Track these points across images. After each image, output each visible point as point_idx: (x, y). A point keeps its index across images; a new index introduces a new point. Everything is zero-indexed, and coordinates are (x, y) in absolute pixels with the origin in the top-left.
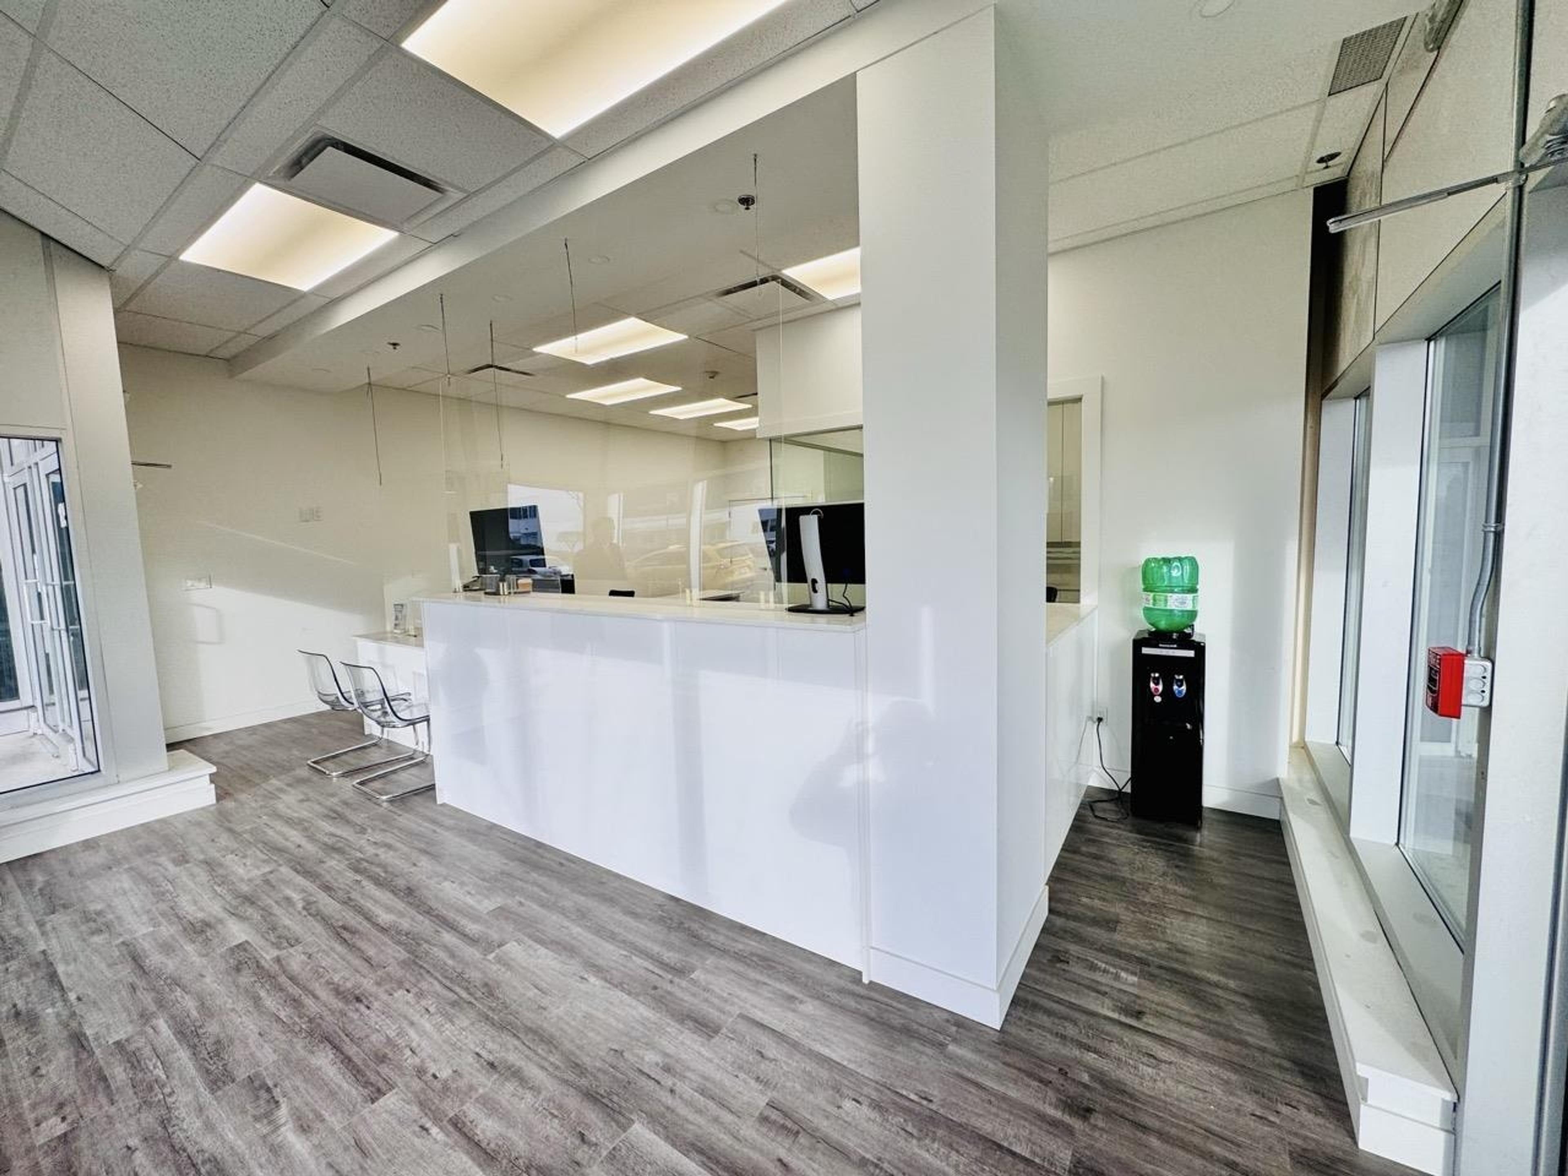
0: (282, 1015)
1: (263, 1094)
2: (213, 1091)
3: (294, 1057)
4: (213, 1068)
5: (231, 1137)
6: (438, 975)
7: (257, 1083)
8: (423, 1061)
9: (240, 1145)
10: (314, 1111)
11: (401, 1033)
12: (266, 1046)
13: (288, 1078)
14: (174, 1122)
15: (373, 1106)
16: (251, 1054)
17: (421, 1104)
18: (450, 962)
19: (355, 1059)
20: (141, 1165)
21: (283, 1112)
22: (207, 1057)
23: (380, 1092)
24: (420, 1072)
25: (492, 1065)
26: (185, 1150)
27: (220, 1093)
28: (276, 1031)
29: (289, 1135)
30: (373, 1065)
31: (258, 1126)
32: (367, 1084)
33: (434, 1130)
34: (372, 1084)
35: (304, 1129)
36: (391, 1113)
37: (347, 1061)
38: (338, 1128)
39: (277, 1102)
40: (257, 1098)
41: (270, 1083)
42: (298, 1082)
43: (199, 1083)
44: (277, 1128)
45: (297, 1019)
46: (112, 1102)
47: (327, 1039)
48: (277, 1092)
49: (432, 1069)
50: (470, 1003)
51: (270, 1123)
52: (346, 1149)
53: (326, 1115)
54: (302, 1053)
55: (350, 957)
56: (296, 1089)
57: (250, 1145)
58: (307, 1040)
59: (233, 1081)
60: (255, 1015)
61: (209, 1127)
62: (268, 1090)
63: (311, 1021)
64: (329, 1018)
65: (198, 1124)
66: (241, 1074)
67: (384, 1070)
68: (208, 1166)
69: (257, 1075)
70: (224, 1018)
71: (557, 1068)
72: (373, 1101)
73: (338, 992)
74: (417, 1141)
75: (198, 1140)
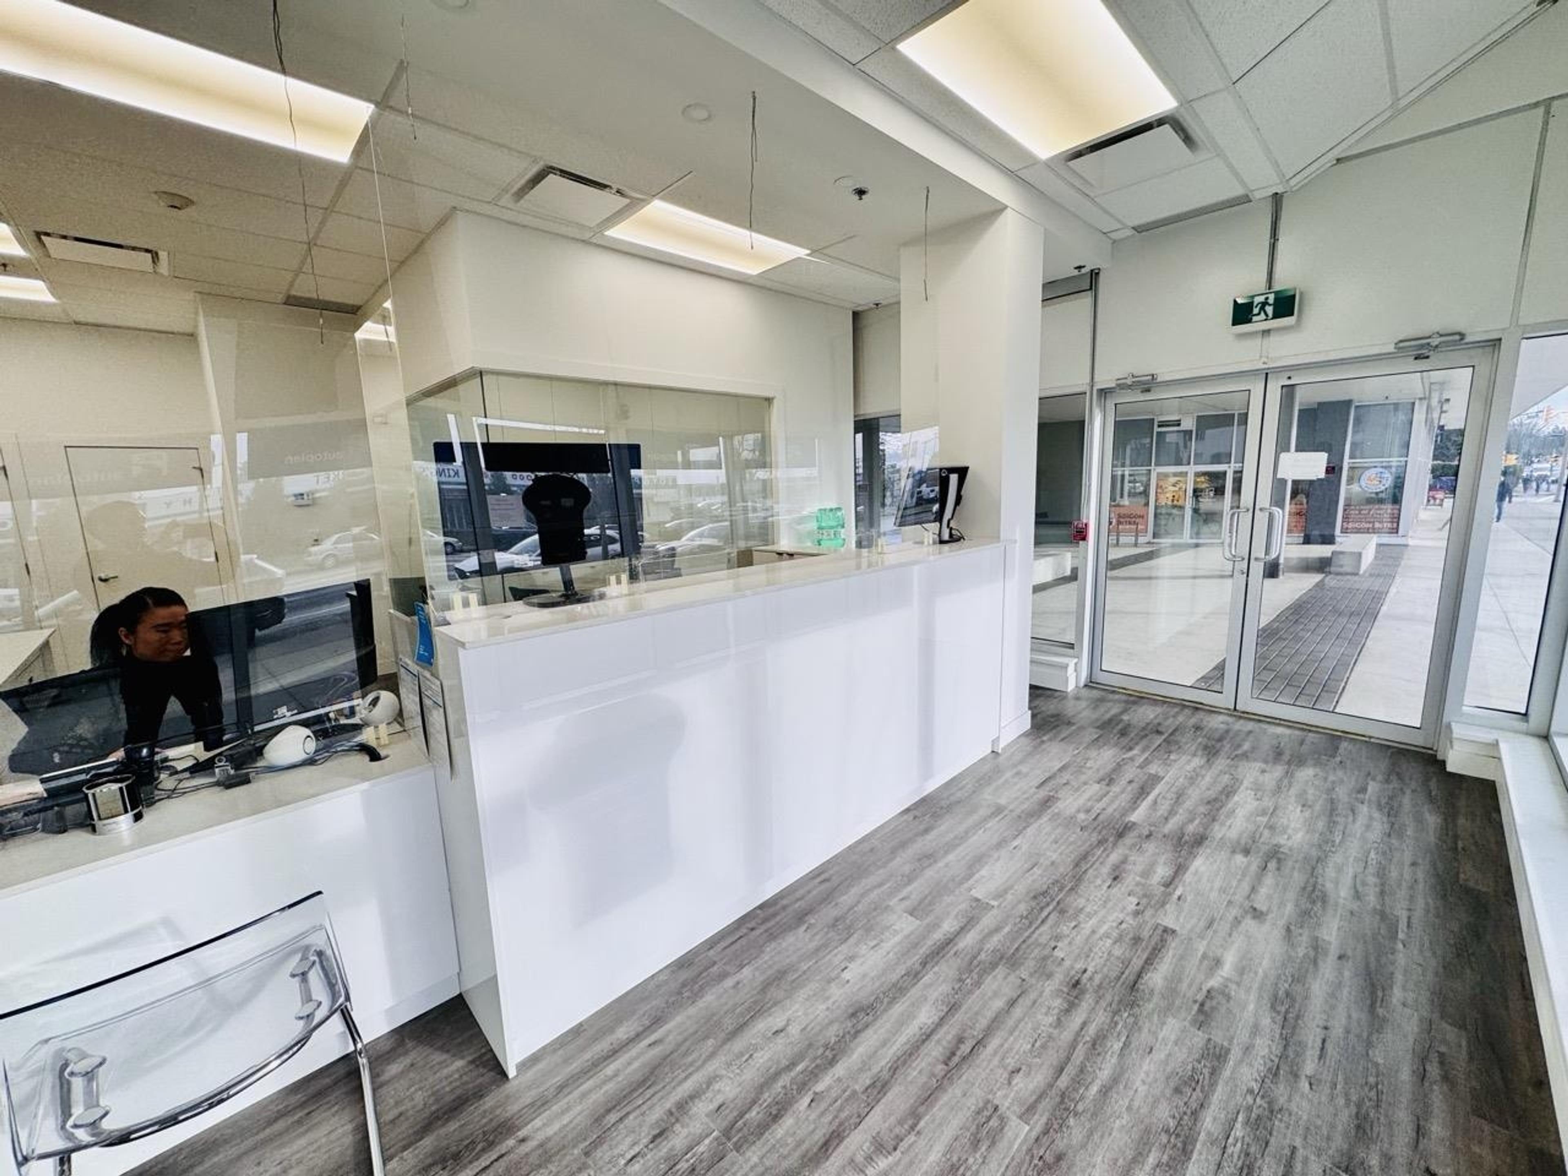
0: (1117, 1046)
1: (1207, 1007)
2: (1228, 1051)
3: (1163, 1004)
4: (1206, 1071)
5: (1251, 1007)
6: (1027, 934)
7: (1201, 1018)
8: (1128, 914)
9: (1253, 997)
10: (1201, 962)
11: (1107, 935)
12: (1160, 1037)
13: (1184, 996)
14: (1269, 1064)
15: (1177, 928)
16: (1176, 1044)
17: (1163, 904)
18: (1007, 929)
19: (1145, 957)
20: (1313, 1061)
21: (1214, 982)
22: (1198, 1089)
23: (1166, 930)
24: (1137, 913)
25: (1115, 879)
26: (1281, 1034)
27: (1225, 1044)
28: (1143, 1037)
29: (1227, 970)
30: (1144, 944)
31: (1233, 993)
32: (1163, 940)
33: (1178, 893)
34: (1162, 936)
35: (1218, 962)
36: (1177, 919)
37: (1149, 962)
38: (1205, 943)
39: (1208, 991)
40: (1213, 1009)
41: (1196, 1007)
42: (1184, 986)
43: (1227, 1073)
44: (1227, 979)
45: (1120, 1026)
46: (1294, 1150)
47: (1133, 987)
48: (1200, 997)
49: (1133, 907)
50: (1058, 903)
51: (1227, 986)
52: (1215, 932)
53: (1200, 954)
54: (1155, 1000)
55: (1010, 1023)
56: (1190, 986)
57: (1248, 990)
58: (1141, 1003)
59: (1209, 1040)
60: (1127, 1076)
61: (1255, 1030)
62: (1202, 1005)
63: (1116, 1013)
64: (1108, 998)
65: (1258, 1041)
66: (1199, 1038)
67: (1145, 934)
68: (1278, 1008)
69: (1194, 1022)
70: (1144, 1110)
71: (1105, 849)
72: (1174, 931)
73: (1070, 1007)
74: (1189, 899)
75: (1268, 1031)
